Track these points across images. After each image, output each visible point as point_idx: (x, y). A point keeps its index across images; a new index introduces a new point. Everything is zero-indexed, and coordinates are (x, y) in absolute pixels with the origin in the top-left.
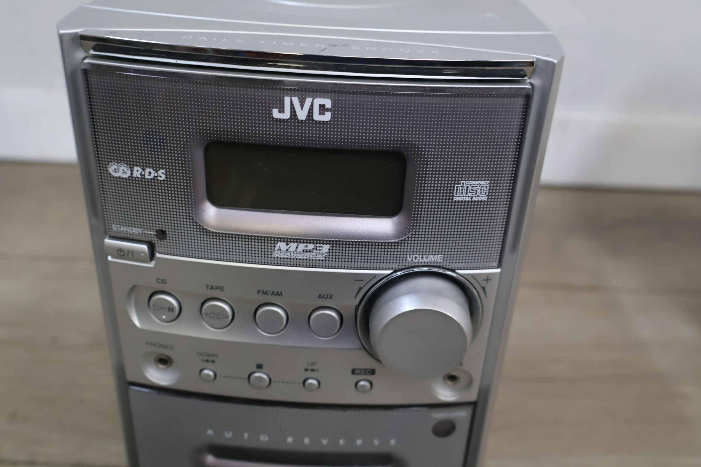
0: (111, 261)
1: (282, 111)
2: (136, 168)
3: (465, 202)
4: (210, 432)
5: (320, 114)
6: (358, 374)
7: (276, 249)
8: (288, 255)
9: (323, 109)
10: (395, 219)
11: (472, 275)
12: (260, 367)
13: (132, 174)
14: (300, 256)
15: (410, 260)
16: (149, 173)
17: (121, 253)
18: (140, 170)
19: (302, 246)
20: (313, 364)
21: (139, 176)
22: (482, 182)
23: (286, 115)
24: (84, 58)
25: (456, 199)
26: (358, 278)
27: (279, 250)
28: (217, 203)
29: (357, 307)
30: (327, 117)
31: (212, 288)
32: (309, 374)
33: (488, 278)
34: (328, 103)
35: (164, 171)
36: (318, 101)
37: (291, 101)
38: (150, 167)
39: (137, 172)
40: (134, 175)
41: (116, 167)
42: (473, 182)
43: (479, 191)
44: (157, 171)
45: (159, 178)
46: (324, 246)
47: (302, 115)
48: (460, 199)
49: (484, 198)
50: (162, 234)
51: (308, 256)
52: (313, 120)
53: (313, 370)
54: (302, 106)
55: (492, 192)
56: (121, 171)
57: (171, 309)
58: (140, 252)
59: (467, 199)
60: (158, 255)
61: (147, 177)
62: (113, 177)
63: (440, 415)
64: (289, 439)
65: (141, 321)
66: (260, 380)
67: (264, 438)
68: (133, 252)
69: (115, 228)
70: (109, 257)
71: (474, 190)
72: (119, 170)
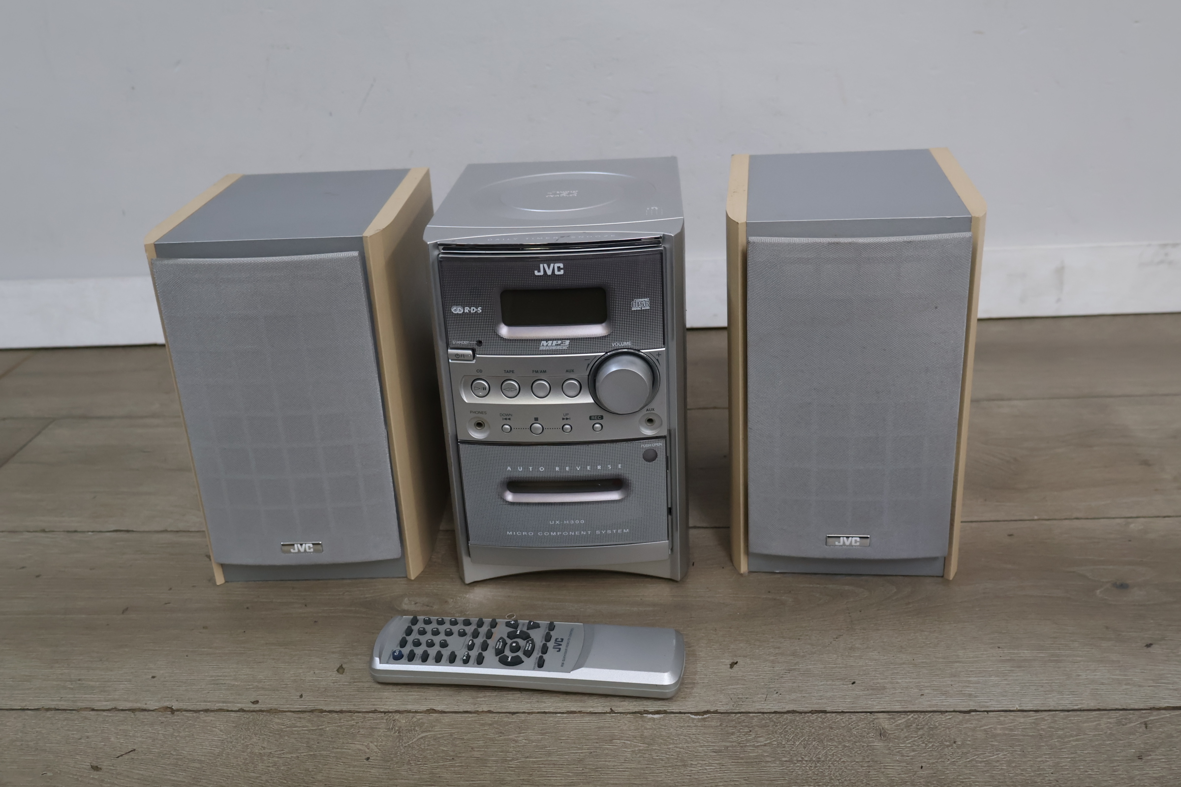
0: (452, 364)
1: (539, 271)
2: (466, 308)
3: (638, 310)
4: (509, 468)
5: (558, 271)
6: (593, 419)
7: (541, 345)
8: (548, 348)
9: (559, 269)
10: (604, 324)
11: (650, 352)
12: (536, 419)
13: (464, 311)
14: (554, 348)
15: (613, 345)
16: (473, 310)
17: (457, 357)
18: (468, 308)
19: (555, 342)
20: (567, 414)
21: (468, 312)
22: (646, 299)
23: (542, 273)
24: (439, 254)
25: (633, 309)
26: (586, 358)
27: (543, 345)
28: (509, 324)
29: (589, 375)
30: (562, 272)
31: (507, 372)
32: (565, 422)
33: (659, 354)
34: (561, 265)
35: (481, 308)
36: (557, 265)
37: (544, 266)
38: (473, 306)
39: (467, 310)
40: (465, 312)
41: (455, 308)
42: (641, 300)
43: (644, 304)
44: (477, 308)
45: (478, 312)
46: (567, 341)
47: (549, 272)
48: (635, 309)
49: (648, 308)
50: (480, 343)
51: (558, 347)
52: (555, 274)
53: (567, 419)
54: (549, 268)
55: (652, 304)
56: (458, 310)
57: (484, 388)
58: (467, 355)
59: (639, 309)
60: (477, 356)
61: (472, 312)
62: (454, 314)
63: (647, 445)
64: (557, 469)
65: (468, 398)
66: (537, 428)
67: (542, 469)
68: (463, 355)
69: (454, 342)
70: (450, 361)
71: (642, 304)
72: (457, 310)
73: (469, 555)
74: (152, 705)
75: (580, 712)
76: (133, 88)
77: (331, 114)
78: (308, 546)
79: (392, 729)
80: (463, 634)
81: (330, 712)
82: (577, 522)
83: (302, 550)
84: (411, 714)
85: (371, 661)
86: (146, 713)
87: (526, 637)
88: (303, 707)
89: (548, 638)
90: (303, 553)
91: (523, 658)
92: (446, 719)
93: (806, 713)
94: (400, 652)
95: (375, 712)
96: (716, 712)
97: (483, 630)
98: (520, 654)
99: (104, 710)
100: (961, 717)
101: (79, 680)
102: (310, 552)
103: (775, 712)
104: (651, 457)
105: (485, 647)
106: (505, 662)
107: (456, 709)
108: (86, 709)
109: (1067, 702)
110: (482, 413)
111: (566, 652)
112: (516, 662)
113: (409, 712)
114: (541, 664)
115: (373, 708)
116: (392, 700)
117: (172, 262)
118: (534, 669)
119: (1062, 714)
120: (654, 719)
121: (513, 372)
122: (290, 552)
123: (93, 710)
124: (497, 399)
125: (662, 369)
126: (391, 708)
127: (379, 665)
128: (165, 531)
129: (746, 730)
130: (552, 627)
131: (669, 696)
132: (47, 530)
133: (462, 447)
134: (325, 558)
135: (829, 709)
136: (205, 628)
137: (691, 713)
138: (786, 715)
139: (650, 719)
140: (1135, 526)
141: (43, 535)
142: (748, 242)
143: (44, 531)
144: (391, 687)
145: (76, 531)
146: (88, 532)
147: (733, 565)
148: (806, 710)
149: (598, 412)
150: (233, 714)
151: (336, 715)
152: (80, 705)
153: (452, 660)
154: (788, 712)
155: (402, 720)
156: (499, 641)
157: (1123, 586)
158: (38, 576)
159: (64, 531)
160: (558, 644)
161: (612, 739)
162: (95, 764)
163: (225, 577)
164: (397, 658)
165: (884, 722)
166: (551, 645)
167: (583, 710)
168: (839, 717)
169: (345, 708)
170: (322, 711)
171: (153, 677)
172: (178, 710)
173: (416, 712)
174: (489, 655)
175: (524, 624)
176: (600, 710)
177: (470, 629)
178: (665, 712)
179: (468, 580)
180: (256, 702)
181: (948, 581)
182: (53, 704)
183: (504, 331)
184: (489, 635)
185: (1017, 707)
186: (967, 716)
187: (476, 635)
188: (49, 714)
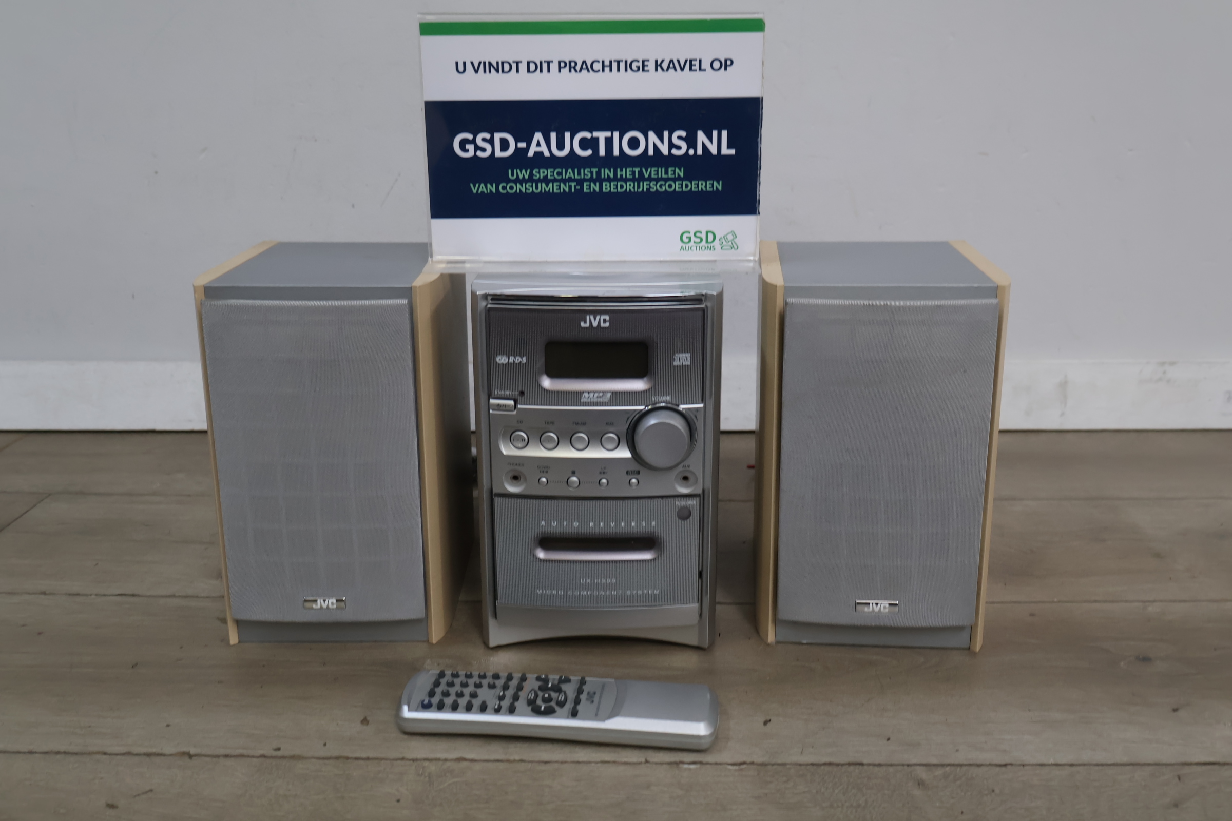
0: (492, 414)
1: (585, 322)
2: (511, 357)
3: (679, 366)
4: (543, 523)
5: (604, 324)
6: (630, 474)
7: (583, 397)
8: (589, 400)
9: (605, 321)
10: (645, 379)
11: (688, 408)
12: (574, 473)
13: (508, 361)
14: (596, 400)
15: (654, 400)
16: (518, 360)
17: (499, 407)
18: (513, 358)
19: (596, 395)
20: (604, 468)
21: (512, 362)
22: (687, 355)
23: (588, 325)
24: (486, 305)
25: (675, 363)
26: (627, 412)
27: (585, 397)
28: (552, 375)
29: (627, 430)
30: (607, 324)
31: (548, 423)
32: (602, 476)
33: (697, 410)
34: (607, 318)
35: (526, 358)
36: (603, 317)
37: (590, 319)
39: (511, 359)
40: (510, 362)
41: (500, 358)
42: (682, 355)
43: (685, 360)
44: (522, 358)
45: (523, 362)
46: (608, 394)
47: (595, 324)
49: (688, 363)
50: (522, 393)
51: (599, 400)
52: (600, 327)
53: (604, 473)
54: (595, 319)
57: (523, 440)
58: (509, 406)
59: (680, 364)
60: (519, 406)
61: (516, 362)
62: (500, 364)
63: (681, 503)
64: (591, 524)
65: (507, 450)
66: (574, 482)
67: (576, 524)
68: (505, 406)
69: (496, 392)
70: (491, 411)
71: (682, 359)
72: (502, 360)
73: (495, 616)
74: (168, 749)
75: (614, 762)
76: (156, 173)
77: (353, 206)
78: (331, 602)
79: (422, 774)
80: (492, 686)
81: (357, 759)
82: (608, 581)
83: (325, 606)
84: (441, 763)
85: (399, 709)
86: (162, 758)
87: (558, 690)
88: (329, 754)
89: (580, 691)
90: (325, 609)
91: (557, 708)
92: (477, 767)
93: (843, 765)
94: (429, 701)
95: (403, 759)
96: (752, 763)
97: (514, 683)
98: (553, 704)
99: (117, 755)
100: (998, 769)
101: (90, 727)
102: (333, 609)
103: (812, 764)
104: (684, 515)
105: (516, 698)
106: (537, 712)
107: (486, 757)
108: (98, 753)
109: (1100, 757)
110: (519, 465)
111: (599, 703)
112: (549, 712)
113: (438, 760)
114: (574, 714)
115: (401, 756)
116: (420, 749)
117: (221, 302)
118: (568, 718)
119: (1097, 768)
120: (690, 769)
121: (553, 423)
122: (312, 608)
123: (105, 754)
124: (536, 452)
125: (699, 425)
126: (419, 756)
127: (407, 713)
128: (173, 596)
129: (785, 779)
130: (583, 682)
131: (704, 747)
132: (47, 592)
133: (497, 500)
134: (348, 616)
135: (865, 761)
136: (219, 682)
137: (729, 764)
138: (822, 767)
139: (686, 769)
140: (1151, 609)
141: (42, 596)
142: (786, 303)
143: (44, 593)
144: (418, 738)
145: (78, 595)
146: (91, 595)
147: (759, 636)
148: (842, 762)
149: (635, 466)
150: (255, 760)
151: (362, 762)
152: (91, 749)
153: (483, 709)
154: (825, 764)
155: (432, 767)
156: (531, 691)
157: (1146, 660)
158: (40, 634)
159: (66, 594)
160: (591, 697)
161: (648, 786)
162: (110, 802)
163: (239, 638)
164: (426, 707)
165: (921, 773)
166: (583, 697)
167: (617, 760)
168: (876, 769)
169: (371, 755)
170: (348, 758)
171: (168, 726)
172: (196, 755)
173: (446, 760)
174: (521, 704)
175: (554, 679)
176: (634, 760)
177: (500, 683)
178: (701, 763)
179: (492, 643)
180: (279, 749)
181: (975, 654)
182: (62, 748)
183: (547, 383)
184: (520, 688)
185: (1052, 761)
186: (1003, 769)
187: (505, 687)
188: (58, 757)
